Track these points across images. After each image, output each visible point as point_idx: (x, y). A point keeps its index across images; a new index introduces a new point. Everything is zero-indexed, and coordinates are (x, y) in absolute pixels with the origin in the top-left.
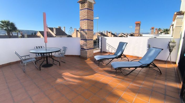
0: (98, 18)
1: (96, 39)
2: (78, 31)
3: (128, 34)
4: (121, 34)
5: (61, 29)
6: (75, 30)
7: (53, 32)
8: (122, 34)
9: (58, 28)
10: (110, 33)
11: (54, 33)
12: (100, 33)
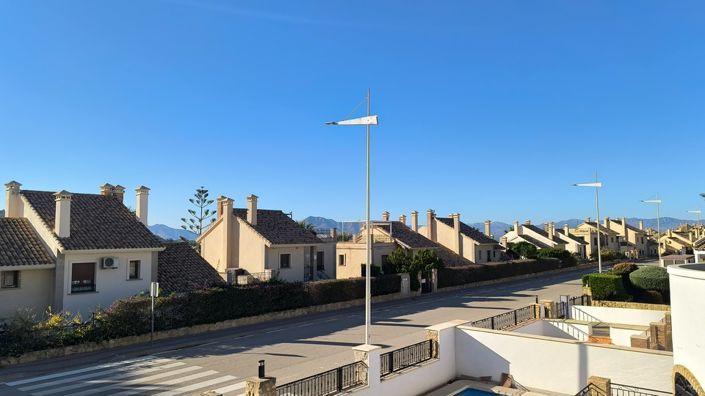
0: (372, 120)
1: (364, 267)
2: (242, 213)
3: (563, 232)
4: (520, 229)
5: (121, 204)
6: (225, 208)
7: (51, 227)
8: (527, 231)
9: (98, 191)
10: (449, 222)
11: (57, 230)
12: (386, 228)
